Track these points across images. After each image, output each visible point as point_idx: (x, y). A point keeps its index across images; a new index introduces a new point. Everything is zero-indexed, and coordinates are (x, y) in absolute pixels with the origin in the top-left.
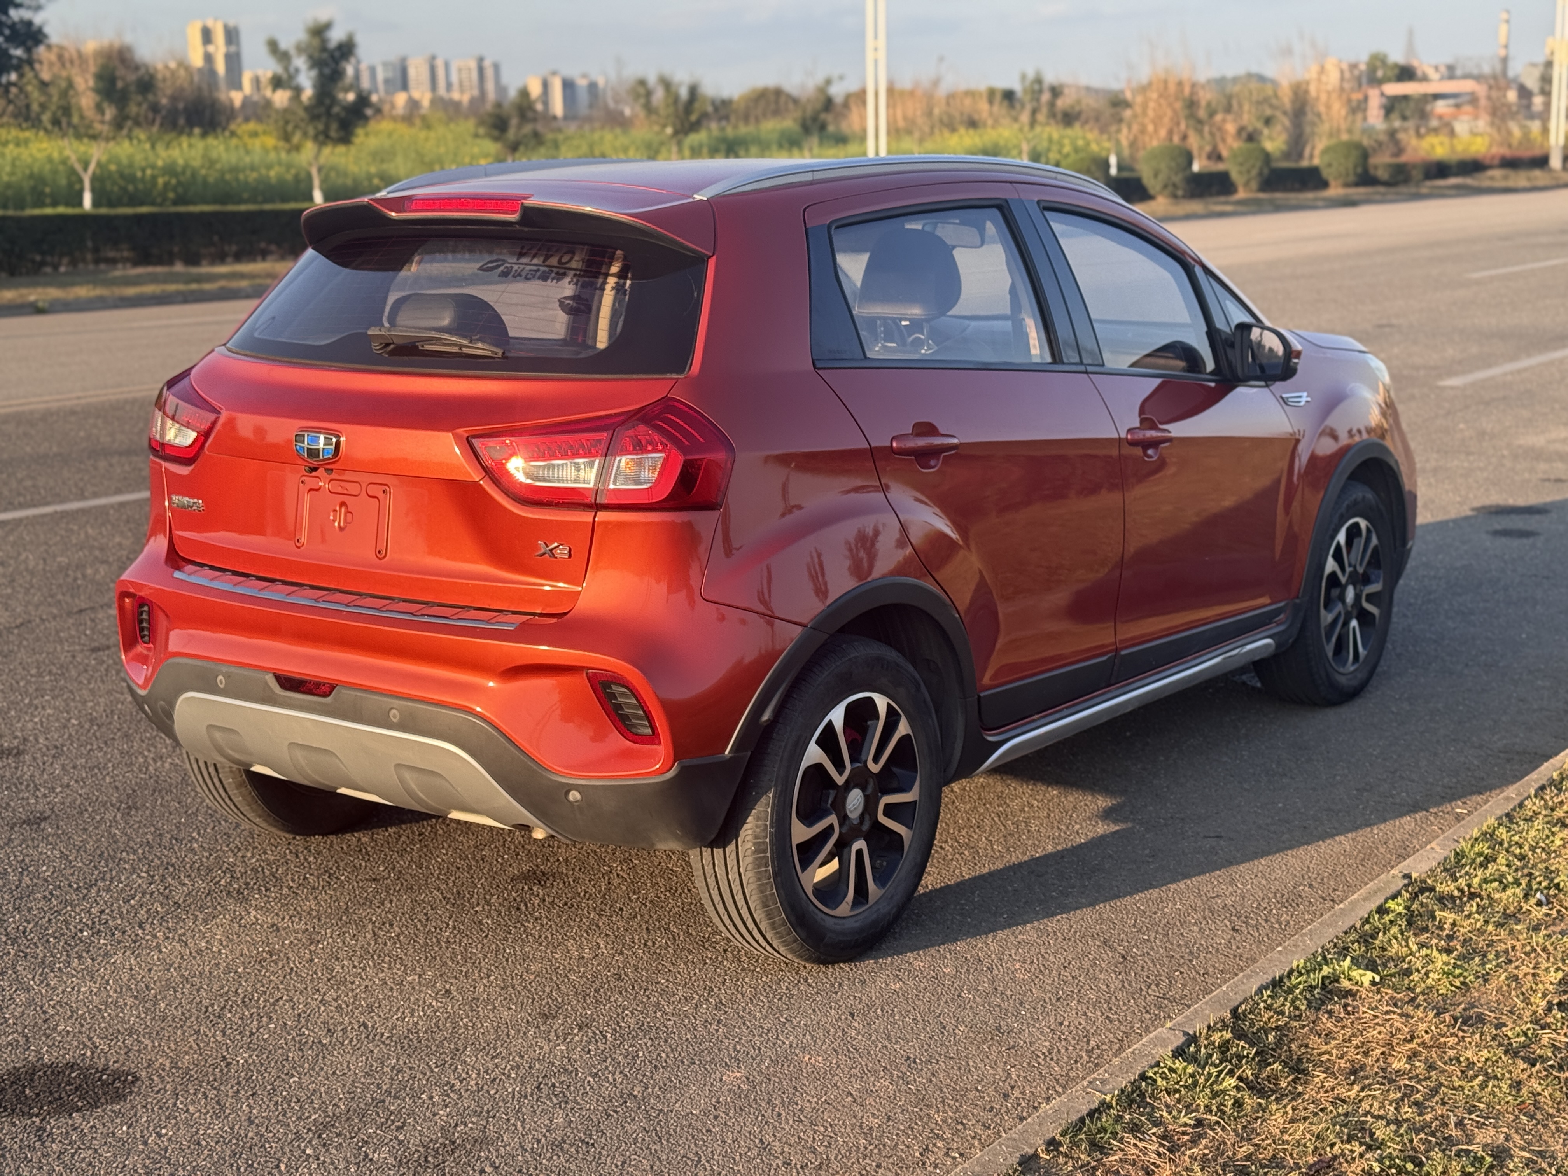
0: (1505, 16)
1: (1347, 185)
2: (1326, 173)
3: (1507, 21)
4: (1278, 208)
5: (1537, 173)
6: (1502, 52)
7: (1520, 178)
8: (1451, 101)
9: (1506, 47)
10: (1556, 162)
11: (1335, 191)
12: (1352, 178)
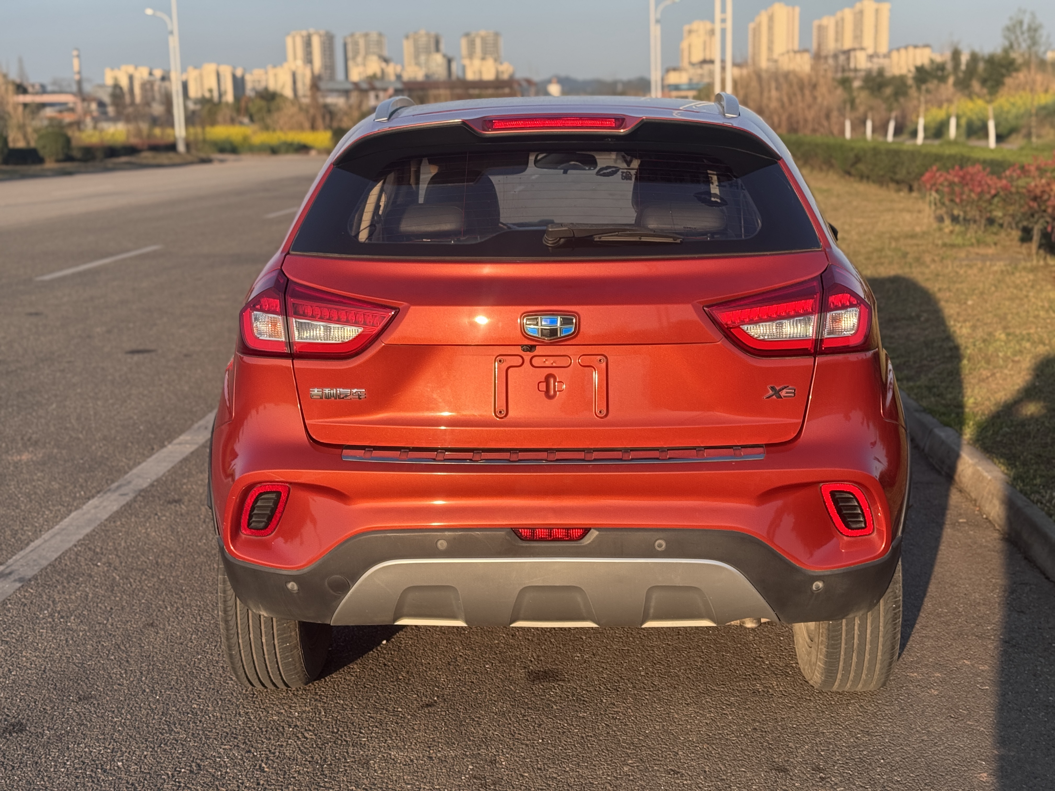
0: (75, 53)
1: (58, 161)
2: (42, 153)
3: (78, 56)
4: (24, 176)
5: (171, 155)
6: (77, 77)
7: (163, 158)
8: (57, 108)
9: (79, 73)
10: (181, 148)
11: (50, 165)
12: (61, 156)
